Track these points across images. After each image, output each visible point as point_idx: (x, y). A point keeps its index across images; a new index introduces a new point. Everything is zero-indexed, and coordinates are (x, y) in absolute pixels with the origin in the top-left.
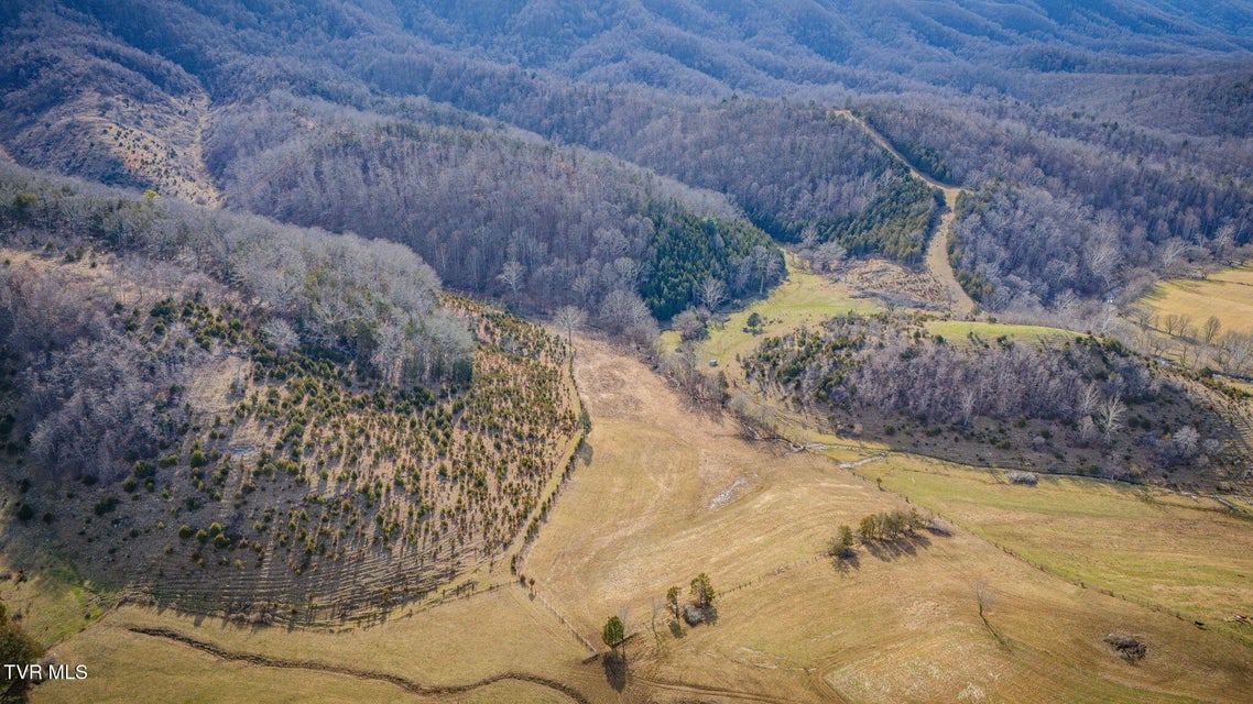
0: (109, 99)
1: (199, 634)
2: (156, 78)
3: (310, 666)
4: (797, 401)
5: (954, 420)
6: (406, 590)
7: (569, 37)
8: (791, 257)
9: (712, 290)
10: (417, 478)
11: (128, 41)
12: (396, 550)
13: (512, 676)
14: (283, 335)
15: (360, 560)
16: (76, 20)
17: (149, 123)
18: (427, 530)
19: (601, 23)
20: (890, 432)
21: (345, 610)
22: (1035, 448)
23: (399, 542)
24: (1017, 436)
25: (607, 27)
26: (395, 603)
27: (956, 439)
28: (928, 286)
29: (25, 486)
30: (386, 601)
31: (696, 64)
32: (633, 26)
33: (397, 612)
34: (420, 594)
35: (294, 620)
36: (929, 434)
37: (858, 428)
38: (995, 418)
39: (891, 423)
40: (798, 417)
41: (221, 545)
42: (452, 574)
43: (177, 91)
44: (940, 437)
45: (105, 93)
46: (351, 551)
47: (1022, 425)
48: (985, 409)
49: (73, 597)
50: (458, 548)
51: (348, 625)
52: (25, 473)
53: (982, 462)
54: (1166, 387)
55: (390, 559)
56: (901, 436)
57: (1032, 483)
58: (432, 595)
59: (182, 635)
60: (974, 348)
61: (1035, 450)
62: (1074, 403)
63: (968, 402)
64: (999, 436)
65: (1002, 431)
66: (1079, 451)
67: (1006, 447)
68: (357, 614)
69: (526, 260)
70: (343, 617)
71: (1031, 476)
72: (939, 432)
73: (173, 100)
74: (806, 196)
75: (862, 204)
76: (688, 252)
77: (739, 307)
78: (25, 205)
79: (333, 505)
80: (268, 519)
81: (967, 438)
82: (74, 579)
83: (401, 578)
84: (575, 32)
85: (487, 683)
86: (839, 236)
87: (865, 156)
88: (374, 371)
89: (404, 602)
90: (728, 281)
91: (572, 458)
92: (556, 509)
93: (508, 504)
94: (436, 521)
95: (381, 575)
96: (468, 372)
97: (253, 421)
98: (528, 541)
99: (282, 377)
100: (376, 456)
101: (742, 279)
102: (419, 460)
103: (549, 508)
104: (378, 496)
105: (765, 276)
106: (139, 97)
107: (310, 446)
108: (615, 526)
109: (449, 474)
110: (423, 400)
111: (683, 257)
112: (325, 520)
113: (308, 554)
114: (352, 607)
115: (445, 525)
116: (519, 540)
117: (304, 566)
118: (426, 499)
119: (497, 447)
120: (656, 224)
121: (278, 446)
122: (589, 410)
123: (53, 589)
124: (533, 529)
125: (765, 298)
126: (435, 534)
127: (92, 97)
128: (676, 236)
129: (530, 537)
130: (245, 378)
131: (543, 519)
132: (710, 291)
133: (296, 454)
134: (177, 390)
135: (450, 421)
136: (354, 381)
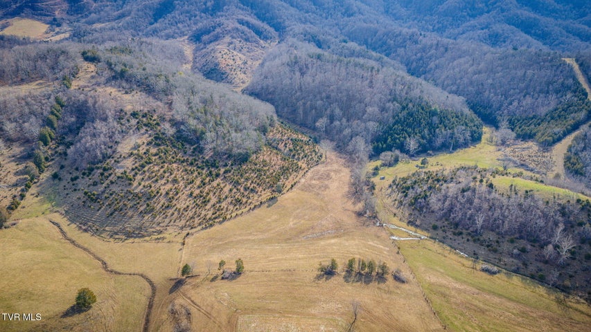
0: (234, 40)
1: (65, 228)
2: (259, 32)
3: (85, 249)
4: (401, 203)
5: (471, 229)
6: (139, 234)
7: (464, 17)
10: (177, 193)
11: (259, 17)
12: (146, 218)
13: (142, 276)
14: (168, 129)
15: (131, 217)
16: (243, 9)
17: (245, 50)
18: (164, 214)
19: (486, 10)
20: (435, 228)
21: (113, 235)
22: (512, 255)
23: (150, 215)
24: (506, 246)
25: (488, 12)
26: (132, 237)
27: (468, 240)
28: (544, 159)
29: (62, 167)
30: (129, 235)
31: (533, 31)
32: (503, 11)
33: (131, 240)
34: (143, 236)
35: (97, 232)
36: (454, 234)
37: (418, 223)
38: (498, 234)
39: (439, 224)
40: (395, 211)
41: (92, 200)
42: (160, 232)
43: (266, 38)
44: (460, 237)
45: (233, 38)
46: (130, 213)
47: (512, 241)
48: (492, 226)
49: (47, 206)
50: (172, 223)
51: (111, 240)
52: (65, 163)
53: (475, 256)
55: (142, 220)
56: (440, 232)
57: (493, 273)
58: (147, 238)
59: (61, 227)
60: (509, 193)
61: (512, 257)
62: (551, 236)
63: (480, 221)
64: (495, 245)
65: (497, 242)
66: (540, 265)
67: (495, 251)
68: (117, 237)
70: (111, 236)
71: (495, 269)
72: (461, 233)
73: (262, 42)
74: (515, 103)
75: (543, 111)
77: (431, 155)
78: (124, 72)
79: (137, 195)
80: (111, 195)
81: (474, 241)
82: (51, 201)
83: (140, 228)
84: (468, 14)
85: (130, 274)
88: (201, 150)
89: (135, 238)
90: (430, 141)
91: (261, 203)
92: (232, 221)
93: (210, 213)
94: (171, 211)
95: (134, 225)
96: (244, 159)
97: (132, 159)
98: (203, 229)
99: (159, 145)
100: (168, 181)
101: (439, 141)
102: (186, 187)
103: (229, 219)
104: (155, 196)
105: (457, 142)
106: (247, 40)
107: (144, 172)
108: (250, 234)
109: (194, 195)
110: (213, 165)
111: (409, 125)
112: (129, 200)
113: (115, 210)
114: (116, 234)
115: (173, 214)
116: (200, 228)
117: (111, 214)
118: (174, 202)
119: (231, 190)
120: (404, 108)
121: (133, 170)
122: (299, 185)
123: (43, 202)
124: (211, 225)
125: (451, 153)
126: (167, 216)
127: (227, 39)
128: (411, 115)
129: (206, 228)
130: (144, 143)
131: (220, 223)
132: (412, 144)
133: (136, 174)
134: (117, 143)
135: (217, 175)
136: (189, 152)
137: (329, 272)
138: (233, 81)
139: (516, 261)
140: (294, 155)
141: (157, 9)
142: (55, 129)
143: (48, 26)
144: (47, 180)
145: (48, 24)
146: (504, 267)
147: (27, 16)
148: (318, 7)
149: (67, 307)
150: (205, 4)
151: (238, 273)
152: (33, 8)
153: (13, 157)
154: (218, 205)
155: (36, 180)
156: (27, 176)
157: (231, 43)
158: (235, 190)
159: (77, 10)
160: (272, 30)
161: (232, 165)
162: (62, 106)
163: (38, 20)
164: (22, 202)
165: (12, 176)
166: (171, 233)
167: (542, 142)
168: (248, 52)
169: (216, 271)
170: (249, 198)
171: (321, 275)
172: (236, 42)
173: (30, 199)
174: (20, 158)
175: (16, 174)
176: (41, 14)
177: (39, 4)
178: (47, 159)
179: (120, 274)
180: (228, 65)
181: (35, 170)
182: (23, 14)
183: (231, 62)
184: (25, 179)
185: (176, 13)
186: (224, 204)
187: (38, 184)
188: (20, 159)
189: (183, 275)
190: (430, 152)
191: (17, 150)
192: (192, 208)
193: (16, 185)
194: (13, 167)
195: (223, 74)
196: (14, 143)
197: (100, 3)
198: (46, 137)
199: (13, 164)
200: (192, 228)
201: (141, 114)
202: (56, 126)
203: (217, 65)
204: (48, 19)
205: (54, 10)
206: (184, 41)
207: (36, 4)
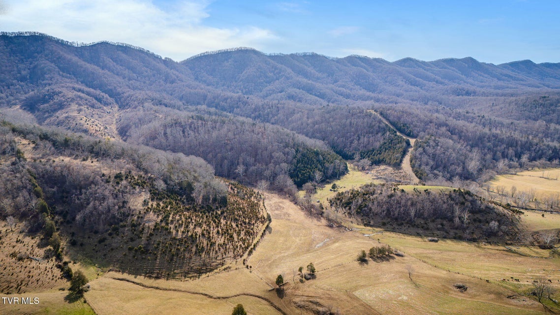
0: (81, 107)
1: (136, 280)
3: (175, 290)
4: (349, 213)
5: (408, 219)
6: (207, 269)
7: (262, 83)
8: (350, 166)
9: (318, 175)
10: (209, 233)
12: (203, 256)
13: (245, 294)
14: (161, 185)
15: (191, 258)
17: (96, 116)
18: (213, 250)
19: (275, 78)
20: (384, 224)
21: (186, 274)
23: (204, 253)
24: (431, 225)
25: (278, 79)
26: (203, 273)
27: (409, 227)
28: (402, 174)
29: (73, 234)
30: (200, 272)
31: (314, 93)
32: (288, 78)
33: (204, 276)
34: (211, 270)
35: (168, 277)
36: (399, 225)
37: (372, 223)
38: (424, 219)
39: (384, 221)
40: (350, 220)
41: (143, 252)
42: (223, 264)
44: (403, 226)
45: (80, 105)
46: (187, 255)
47: (433, 221)
48: (419, 215)
49: (93, 268)
50: (224, 256)
51: (187, 279)
52: (72, 230)
53: (418, 235)
54: (487, 207)
55: (201, 259)
56: (388, 226)
57: (436, 241)
58: (215, 271)
59: (131, 281)
60: (416, 193)
61: (438, 230)
62: (453, 213)
63: (413, 213)
65: (426, 224)
66: (455, 231)
67: (427, 229)
68: (190, 276)
69: (247, 165)
70: (185, 277)
71: (436, 239)
72: (402, 224)
74: (356, 142)
75: (377, 145)
76: (309, 161)
78: (68, 141)
79: (180, 240)
80: (158, 244)
81: (413, 226)
82: (91, 264)
83: (205, 265)
84: (264, 81)
85: (236, 296)
86: (369, 157)
87: (379, 127)
89: (206, 273)
91: (263, 231)
93: (241, 244)
94: (216, 247)
95: (198, 264)
96: (224, 201)
97: (152, 213)
98: (248, 255)
99: (161, 199)
101: (330, 172)
102: (210, 228)
103: (256, 246)
104: (196, 238)
105: (339, 171)
106: (92, 106)
107: (172, 221)
108: (281, 253)
110: (210, 209)
111: (307, 163)
112: (178, 245)
113: (172, 256)
114: (188, 273)
115: (219, 249)
116: (246, 254)
117: (171, 260)
118: (213, 240)
119: (237, 226)
120: (297, 151)
121: (161, 221)
122: (271, 216)
123: (85, 266)
124: (251, 252)
125: (339, 179)
126: (216, 251)
127: (75, 106)
128: (304, 155)
131: (254, 249)
134: (125, 202)
137: (362, 260)
139: (442, 232)
144: (69, 248)
146: (439, 237)
148: (137, 75)
150: (19, 72)
151: (313, 273)
153: (23, 232)
154: (240, 238)
156: (49, 247)
157: (80, 110)
158: (239, 226)
160: (107, 96)
161: (221, 207)
164: (70, 267)
165: (37, 249)
166: (230, 263)
167: (394, 164)
168: (99, 117)
170: (252, 229)
171: (361, 263)
172: (84, 108)
174: (29, 232)
179: (228, 298)
180: (96, 131)
183: (97, 128)
184: (50, 249)
186: (243, 236)
187: (65, 252)
192: (228, 243)
193: (48, 257)
194: (31, 241)
199: (28, 238)
200: (241, 256)
206: (17, 110)
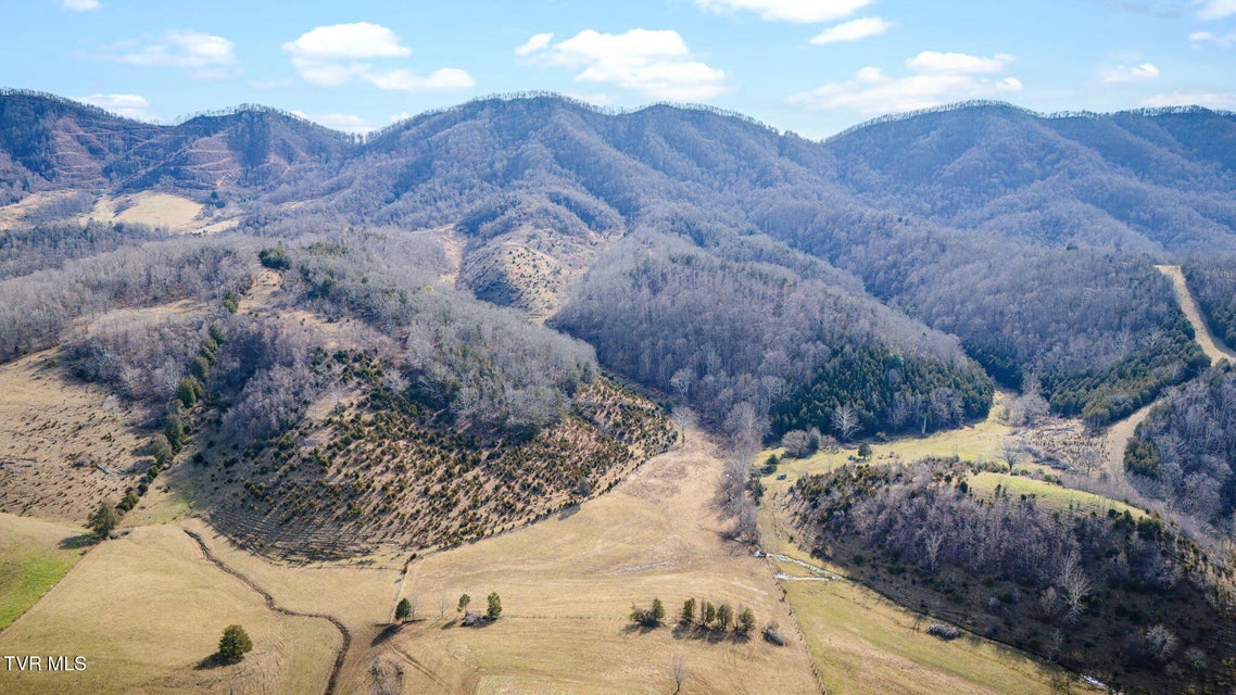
0: (539, 231)
1: (209, 543)
2: (587, 217)
3: (239, 576)
4: (805, 518)
5: (920, 563)
6: (331, 553)
7: (994, 187)
8: (1001, 407)
10: (401, 489)
11: (590, 189)
12: (345, 528)
13: (330, 619)
15: (320, 526)
16: (561, 175)
17: (558, 250)
18: (376, 522)
19: (1037, 173)
20: (858, 561)
21: (287, 555)
22: (986, 608)
23: (352, 523)
24: (977, 593)
26: (318, 559)
27: (914, 582)
28: (1090, 449)
29: (211, 444)
30: (313, 556)
33: (316, 564)
34: (338, 558)
35: (261, 550)
36: (893, 572)
37: (829, 552)
38: (967, 571)
39: (866, 554)
40: (792, 532)
41: (257, 497)
42: (367, 552)
43: (600, 228)
44: (901, 576)
46: (318, 520)
47: (989, 584)
49: (181, 506)
50: (387, 538)
51: (284, 563)
52: (216, 438)
53: (922, 610)
55: (338, 532)
56: (867, 569)
57: (948, 637)
58: (343, 562)
59: (203, 541)
61: (987, 611)
63: (933, 546)
64: (959, 590)
65: (965, 585)
66: (1036, 625)
67: (959, 601)
68: (293, 558)
70: (284, 557)
71: (954, 630)
72: (903, 571)
73: (592, 233)
74: (1058, 349)
75: (1107, 362)
79: (333, 489)
80: (290, 488)
81: (925, 584)
82: (187, 498)
83: (334, 546)
84: (1003, 182)
85: (310, 616)
88: (450, 418)
89: (324, 560)
90: (882, 415)
91: (549, 511)
92: (493, 540)
93: (456, 524)
94: (388, 519)
95: (323, 539)
96: (526, 435)
97: (329, 430)
98: (440, 549)
99: (379, 408)
100: (388, 468)
101: (899, 414)
102: (418, 479)
103: (489, 536)
104: (363, 492)
105: (935, 417)
106: (564, 231)
107: (349, 451)
108: (523, 561)
109: (431, 493)
110: (471, 446)
111: (843, 385)
112: (319, 497)
113: (294, 514)
114: (293, 553)
115: (391, 523)
116: (436, 547)
117: (287, 521)
118: (395, 503)
119: (497, 488)
120: (835, 353)
121: (329, 447)
122: (622, 486)
123: (174, 500)
124: (456, 545)
125: (923, 437)
126: (380, 526)
127: (527, 229)
128: (848, 365)
129: (446, 548)
130: (352, 404)
131: (472, 541)
132: (845, 419)
133: (334, 455)
134: (306, 403)
135: (476, 462)
136: (430, 421)
137: (648, 621)
138: (530, 305)
139: (993, 618)
140: (622, 434)
141: (401, 175)
142: (204, 381)
143: (201, 206)
144: (184, 466)
145: (201, 202)
146: (971, 628)
147: (165, 190)
148: (704, 169)
149: (206, 655)
150: (491, 165)
151: (492, 617)
152: (176, 174)
153: (133, 424)
154: (471, 512)
155: (166, 465)
156: (152, 457)
157: (533, 237)
158: (504, 489)
159: (255, 179)
160: (614, 213)
161: (503, 445)
162: (219, 342)
163: (185, 196)
164: (141, 499)
165: (128, 456)
166: (385, 554)
167: (1092, 418)
168: (564, 252)
169: (453, 613)
170: (528, 503)
171: (633, 627)
172: (543, 234)
173: (154, 495)
174: (142, 427)
175: (135, 453)
176: (190, 186)
177: (189, 168)
178: (187, 430)
179: (293, 614)
180: (522, 276)
181: (167, 448)
182: (158, 186)
183: (530, 270)
184: (149, 461)
185: (436, 182)
186: (482, 512)
187: (169, 471)
188: (141, 429)
189: (397, 618)
190: (883, 435)
191: (139, 413)
192: (425, 515)
193: (132, 471)
194: (130, 441)
195: (512, 292)
196: (135, 403)
197: (298, 166)
198: (189, 394)
199: (131, 436)
200: (421, 548)
201: (351, 356)
202: (206, 374)
203: (502, 275)
204: (205, 194)
205: (214, 178)
206: (446, 232)
207: (183, 167)
